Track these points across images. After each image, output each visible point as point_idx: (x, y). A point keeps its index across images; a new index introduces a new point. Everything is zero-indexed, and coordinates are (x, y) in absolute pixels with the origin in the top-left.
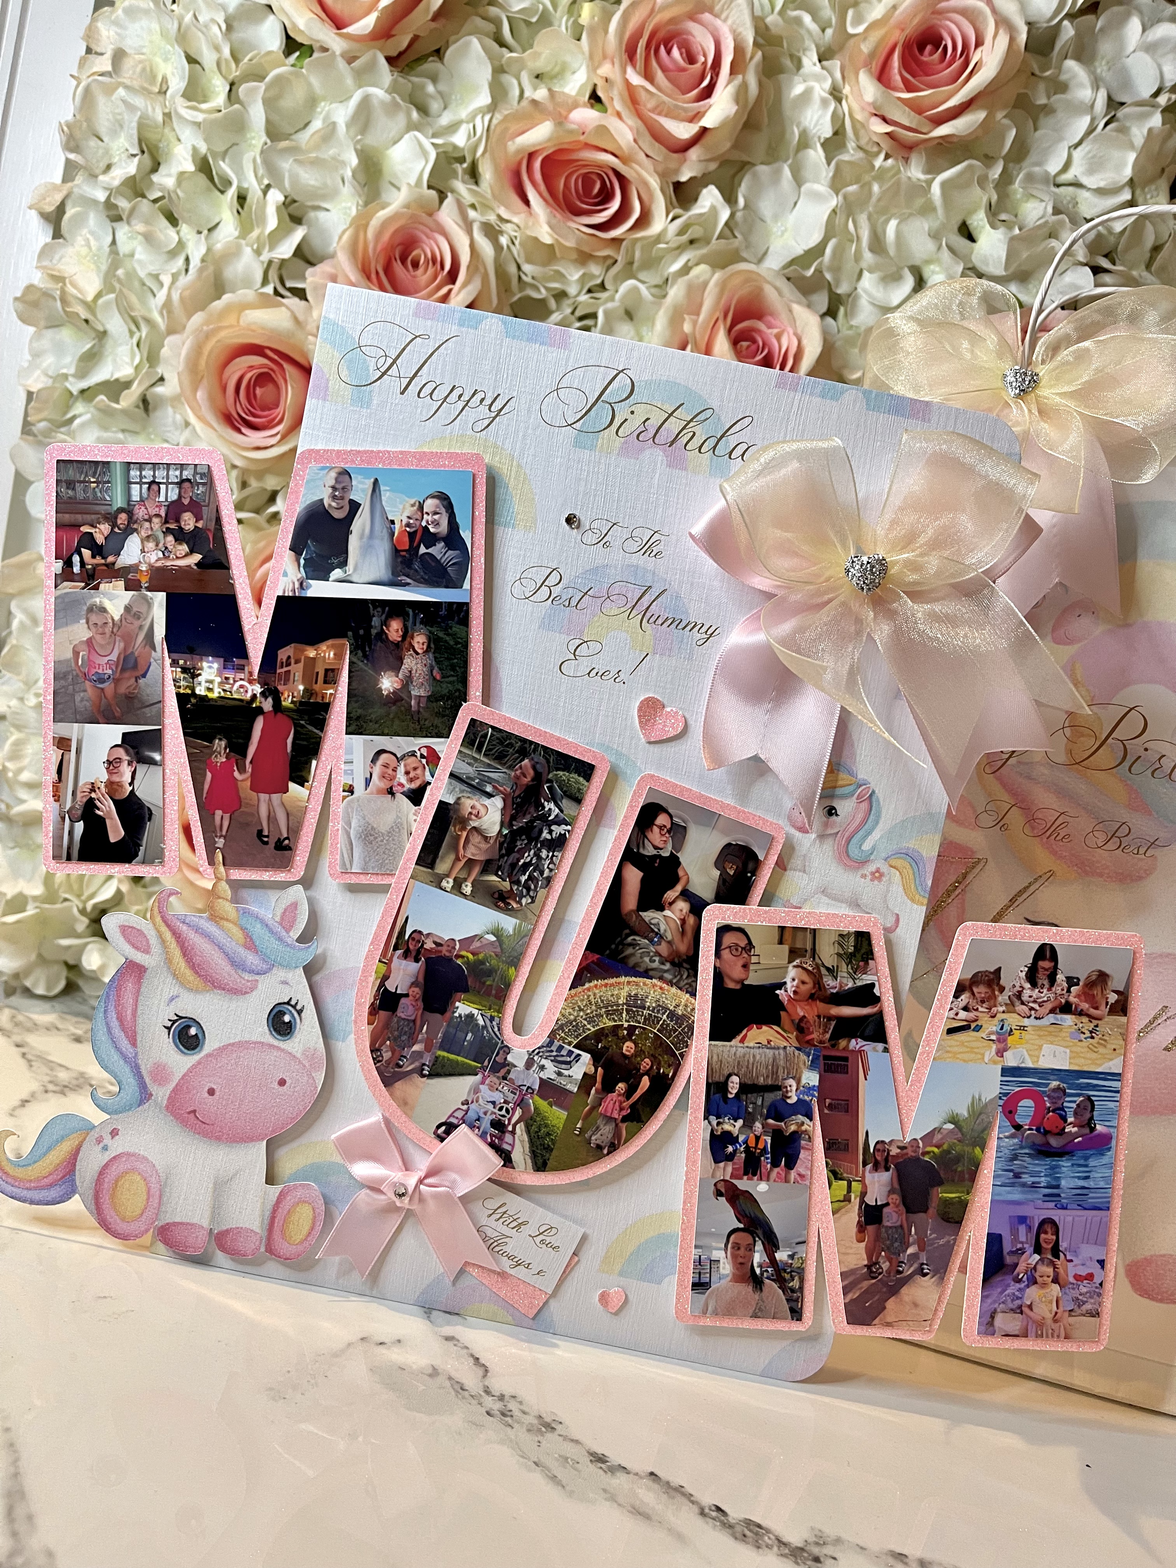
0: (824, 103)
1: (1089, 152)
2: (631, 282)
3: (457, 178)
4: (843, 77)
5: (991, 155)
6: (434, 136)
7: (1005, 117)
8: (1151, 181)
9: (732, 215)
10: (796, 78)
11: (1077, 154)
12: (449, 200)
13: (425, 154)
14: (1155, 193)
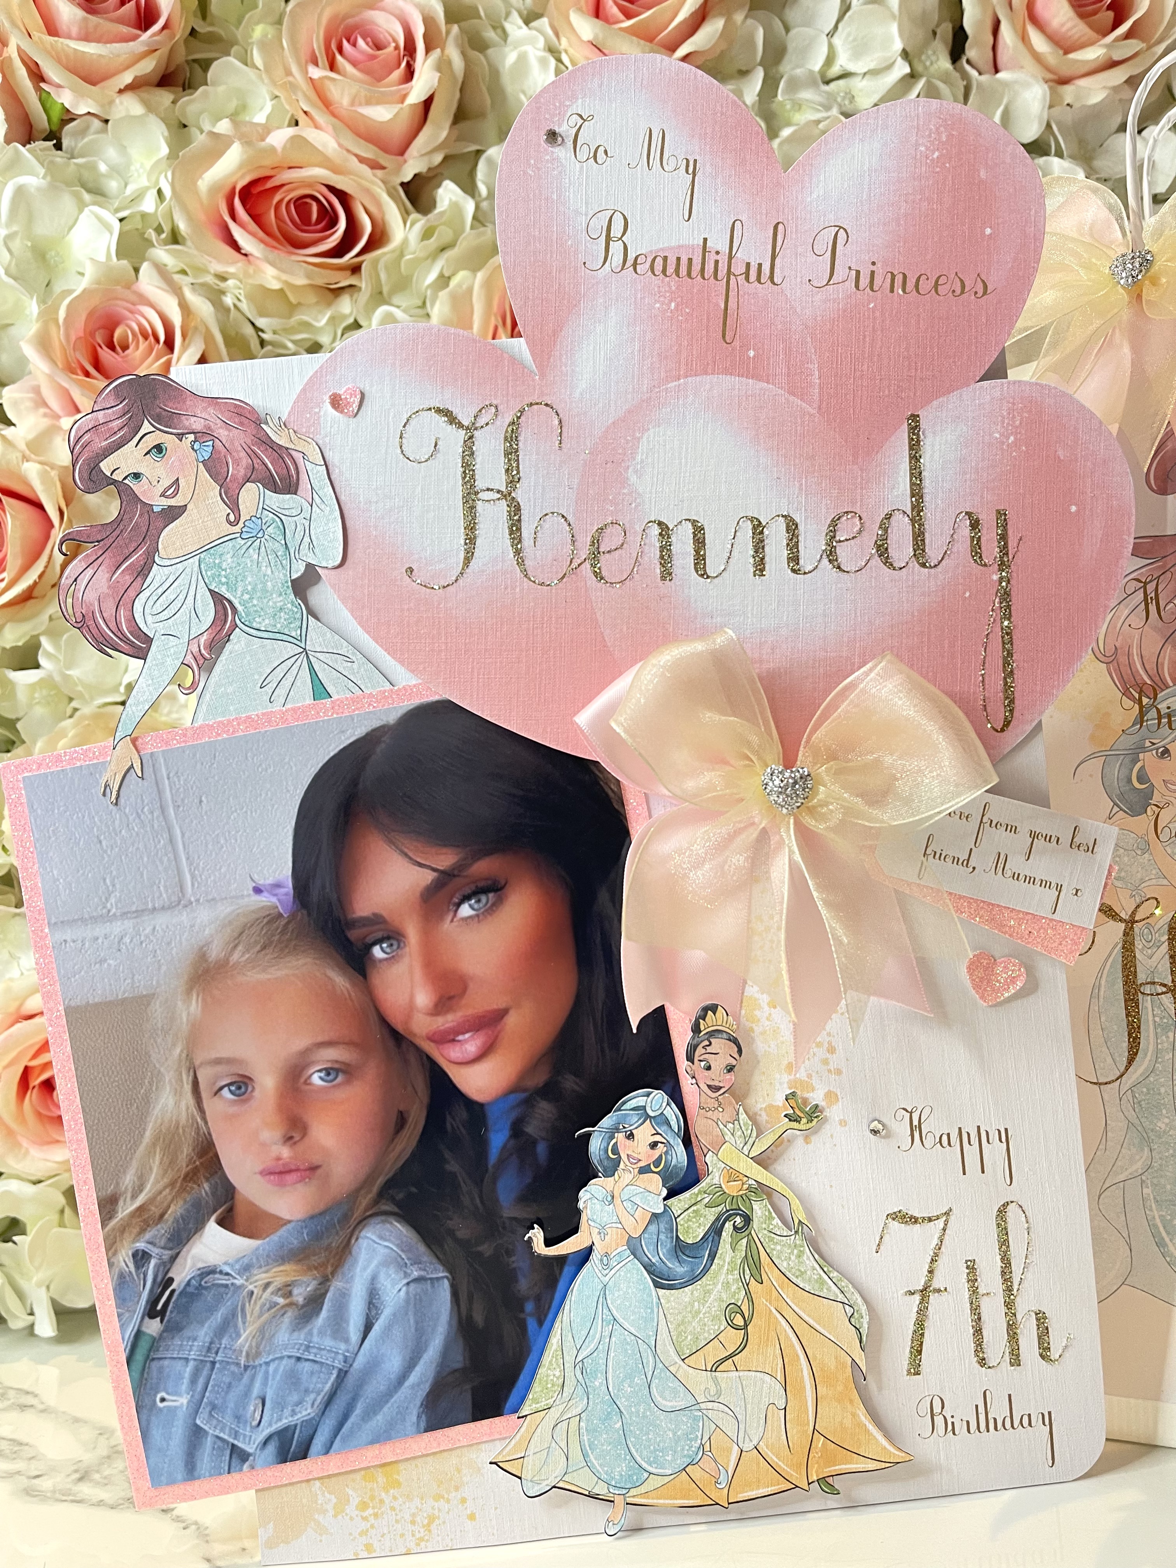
0: (543, 62)
1: (849, 35)
2: (383, 309)
3: (154, 246)
4: (557, 35)
5: (744, 69)
6: (117, 211)
7: (746, 17)
8: (925, 45)
9: (477, 207)
10: (507, 49)
11: (837, 41)
12: (145, 267)
13: (108, 228)
14: (934, 58)
